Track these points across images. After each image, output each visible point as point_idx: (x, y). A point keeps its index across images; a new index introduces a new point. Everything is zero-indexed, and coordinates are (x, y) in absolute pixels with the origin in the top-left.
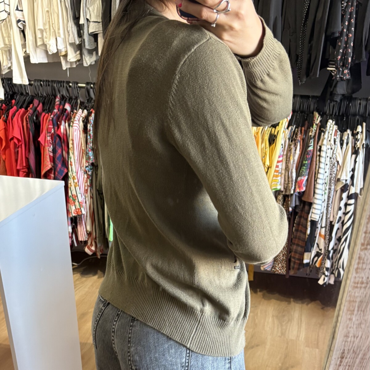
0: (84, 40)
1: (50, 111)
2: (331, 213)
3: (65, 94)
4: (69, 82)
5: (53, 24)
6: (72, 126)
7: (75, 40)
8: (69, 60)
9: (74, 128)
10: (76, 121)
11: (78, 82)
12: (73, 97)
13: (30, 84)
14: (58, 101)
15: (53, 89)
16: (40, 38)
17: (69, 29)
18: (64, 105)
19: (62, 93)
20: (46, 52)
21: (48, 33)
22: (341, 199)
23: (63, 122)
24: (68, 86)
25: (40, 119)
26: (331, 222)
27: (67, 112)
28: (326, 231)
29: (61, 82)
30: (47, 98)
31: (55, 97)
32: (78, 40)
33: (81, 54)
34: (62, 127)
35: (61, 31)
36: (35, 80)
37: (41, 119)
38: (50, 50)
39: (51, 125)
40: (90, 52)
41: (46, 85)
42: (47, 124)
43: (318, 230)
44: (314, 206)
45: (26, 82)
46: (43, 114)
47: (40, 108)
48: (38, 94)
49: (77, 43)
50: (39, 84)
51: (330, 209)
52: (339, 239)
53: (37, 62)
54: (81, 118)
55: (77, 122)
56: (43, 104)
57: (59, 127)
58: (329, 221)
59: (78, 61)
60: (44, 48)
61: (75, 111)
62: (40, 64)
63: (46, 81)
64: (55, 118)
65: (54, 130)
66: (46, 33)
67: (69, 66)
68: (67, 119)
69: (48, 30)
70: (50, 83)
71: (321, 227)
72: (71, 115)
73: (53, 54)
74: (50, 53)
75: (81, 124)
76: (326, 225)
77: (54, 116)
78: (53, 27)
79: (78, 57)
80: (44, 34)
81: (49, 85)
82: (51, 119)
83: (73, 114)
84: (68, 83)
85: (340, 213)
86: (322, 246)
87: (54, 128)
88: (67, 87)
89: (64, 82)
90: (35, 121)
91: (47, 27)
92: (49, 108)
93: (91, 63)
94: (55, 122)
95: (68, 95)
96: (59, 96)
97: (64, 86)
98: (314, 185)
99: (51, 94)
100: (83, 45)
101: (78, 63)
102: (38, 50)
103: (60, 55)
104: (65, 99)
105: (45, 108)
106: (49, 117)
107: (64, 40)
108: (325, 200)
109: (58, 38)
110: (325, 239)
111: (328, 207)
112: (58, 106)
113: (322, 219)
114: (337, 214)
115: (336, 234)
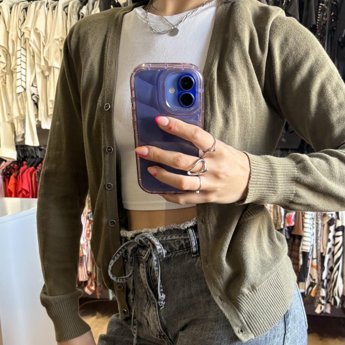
2: (320, 245)
22: (329, 232)
26: (322, 254)
28: (317, 262)
43: (310, 262)
44: (304, 238)
51: (319, 241)
52: (331, 270)
58: (319, 253)
71: (313, 259)
76: (317, 256)
85: (330, 245)
86: (315, 276)
98: (303, 220)
108: (313, 234)
110: (317, 269)
111: (317, 240)
113: (312, 251)
114: (327, 246)
115: (328, 264)
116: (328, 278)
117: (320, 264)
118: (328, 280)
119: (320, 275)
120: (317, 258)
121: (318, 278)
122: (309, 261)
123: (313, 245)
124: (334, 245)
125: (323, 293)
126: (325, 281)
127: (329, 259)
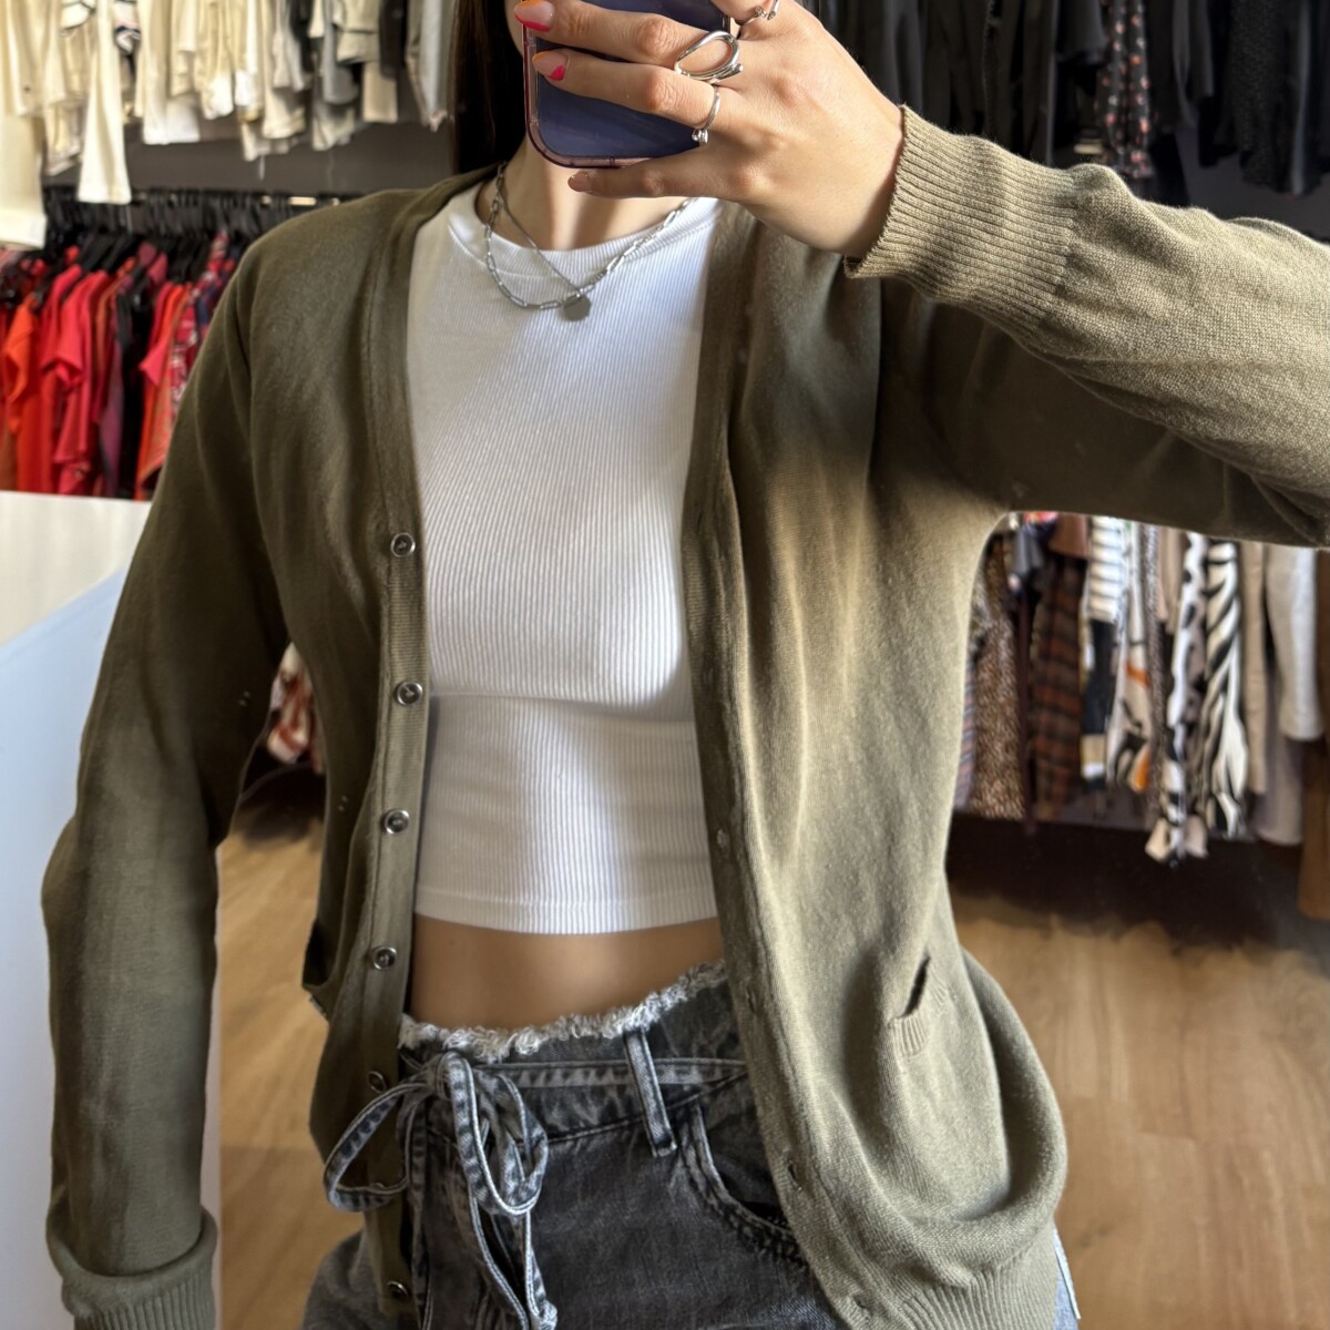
0: (320, 79)
2: (1155, 592)
3: (244, 228)
4: (263, 194)
5: (225, 38)
7: (291, 78)
8: (270, 132)
11: (290, 190)
13: (135, 203)
14: (220, 248)
15: (209, 213)
16: (182, 75)
17: (278, 49)
19: (235, 224)
20: (197, 112)
21: (209, 61)
22: (1186, 544)
24: (257, 205)
25: (154, 301)
26: (1163, 626)
28: (1148, 657)
29: (236, 193)
30: (185, 240)
31: (212, 235)
32: (304, 80)
33: (309, 117)
35: (251, 57)
36: (153, 191)
37: (158, 302)
38: (211, 108)
39: (188, 320)
40: (337, 111)
41: (187, 203)
42: (176, 317)
43: (1119, 655)
45: (123, 195)
46: (167, 286)
47: (157, 271)
48: (157, 228)
49: (299, 85)
51: (1151, 579)
53: (165, 142)
56: (172, 259)
58: (1154, 622)
59: (297, 135)
60: (190, 101)
63: (189, 192)
64: (203, 300)
65: (197, 334)
66: (204, 60)
67: (265, 149)
69: (210, 52)
70: (201, 199)
71: (1132, 644)
73: (220, 119)
74: (209, 114)
76: (1147, 634)
77: (203, 292)
78: (225, 44)
79: (299, 125)
80: (198, 64)
81: (195, 203)
82: (191, 301)
84: (258, 195)
85: (1190, 594)
86: (1143, 711)
87: (196, 329)
88: (253, 208)
89: (245, 193)
90: (138, 310)
91: (208, 44)
92: (189, 268)
93: (339, 139)
94: (202, 311)
96: (224, 233)
97: (244, 206)
99: (201, 227)
100: (315, 91)
101: (295, 142)
102: (173, 108)
103: (239, 118)
105: (176, 270)
106: (187, 295)
107: (259, 81)
108: (1129, 550)
109: (240, 76)
110: (1148, 683)
111: (1143, 571)
112: (218, 262)
113: (1128, 614)
114: (1179, 595)
115: (1188, 665)
116: (1191, 716)
117: (1157, 663)
118: (1191, 727)
119: (1160, 709)
120: (1146, 643)
121: (1153, 717)
122: (1115, 652)
123: (1128, 593)
124: (1209, 594)
125: (1174, 778)
126: (1180, 733)
127: (1191, 648)
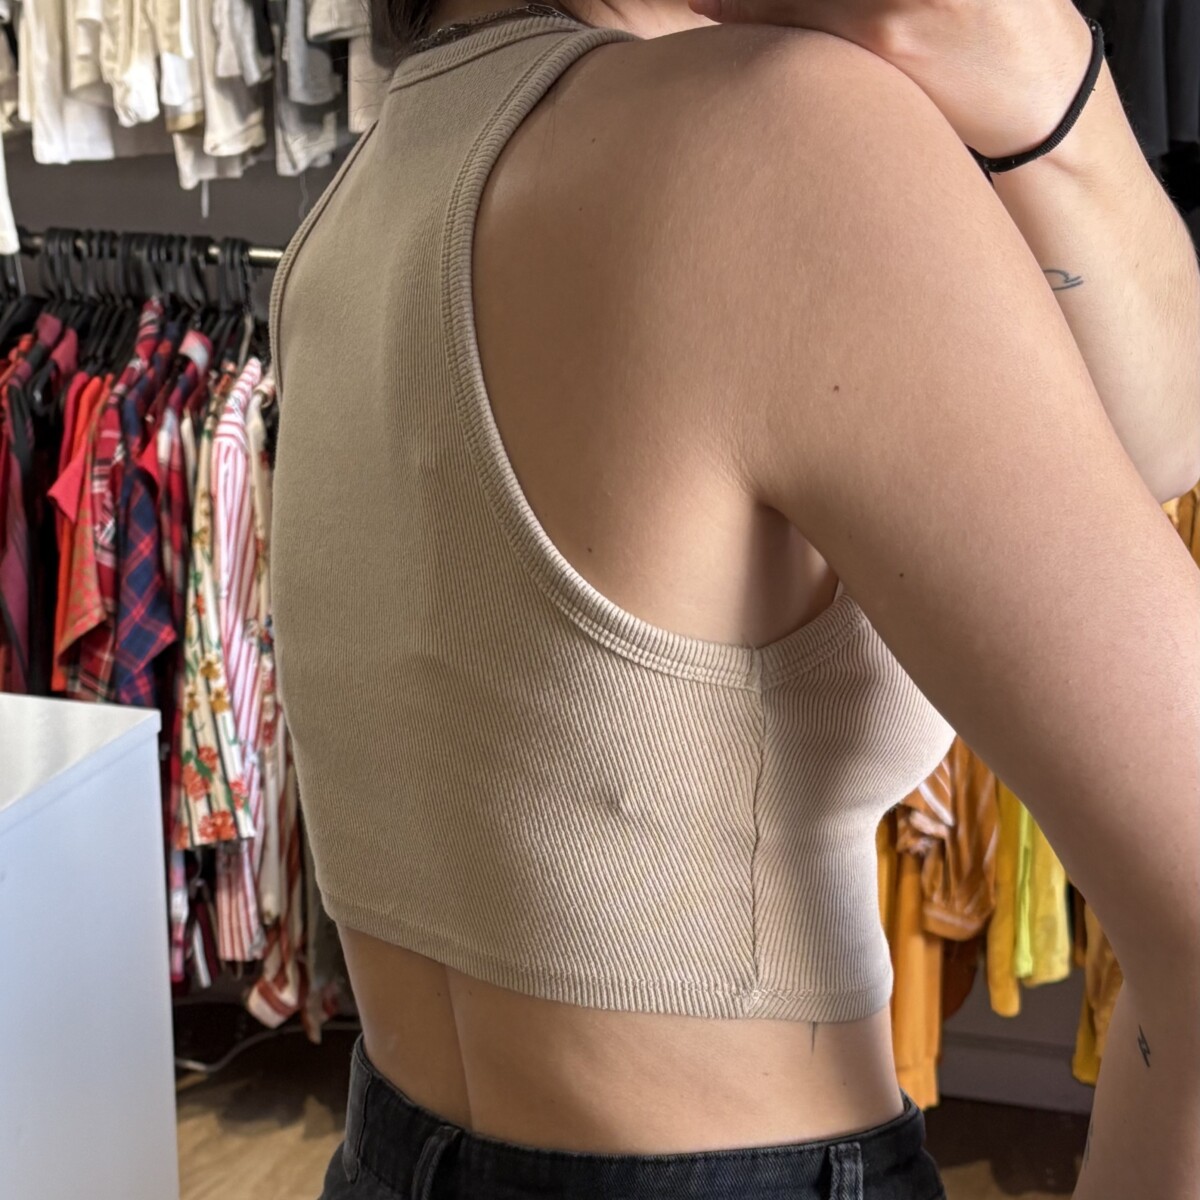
0: (285, 65)
1: (111, 364)
3: (183, 292)
4: (210, 242)
6: (212, 435)
7: (242, 66)
8: (215, 148)
9: (220, 445)
10: (231, 411)
11: (249, 238)
12: (224, 306)
13: (26, 250)
14: (151, 322)
15: (133, 270)
16: (84, 58)
17: (221, 19)
18: (179, 341)
19: (170, 287)
20: (110, 115)
21: (122, 37)
23: (169, 417)
24: (201, 258)
25: (62, 401)
27: (190, 370)
29: (171, 239)
30: (101, 308)
31: (140, 302)
32: (260, 66)
33: (269, 125)
34: (164, 440)
35: (184, 28)
36: (52, 233)
37: (68, 399)
38: (126, 110)
39: (111, 427)
40: (311, 117)
41: (101, 255)
42: (94, 424)
46: (79, 379)
47: (64, 354)
48: (62, 291)
49: (254, 76)
50: (66, 248)
53: (64, 160)
54: (256, 400)
55: (237, 417)
56: (83, 334)
57: (148, 437)
59: (255, 151)
60: (99, 99)
61: (230, 367)
62: (79, 167)
63: (103, 235)
64: (131, 398)
65: (126, 448)
66: (113, 35)
67: (210, 174)
68: (190, 401)
69: (122, 24)
70: (119, 248)
72: (211, 383)
73: (141, 127)
74: (125, 121)
75: (256, 422)
77: (129, 387)
78: (144, 10)
79: (256, 137)
80: (106, 41)
81: (113, 254)
82: (113, 400)
83: (217, 381)
84: (203, 243)
87: (124, 440)
88: (195, 262)
89: (183, 240)
90: (41, 411)
91: (119, 9)
92: (107, 352)
93: (315, 160)
94: (130, 415)
95: (199, 295)
96: (155, 301)
97: (181, 259)
99: (123, 290)
100: (278, 85)
101: (251, 161)
102: (73, 110)
103: (170, 127)
104: (184, 312)
105: (90, 353)
106: (107, 391)
107: (196, 69)
109: (167, 60)
112: (150, 343)
